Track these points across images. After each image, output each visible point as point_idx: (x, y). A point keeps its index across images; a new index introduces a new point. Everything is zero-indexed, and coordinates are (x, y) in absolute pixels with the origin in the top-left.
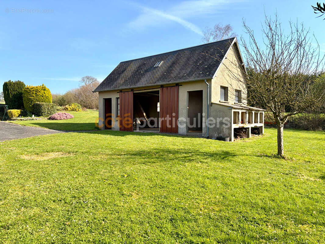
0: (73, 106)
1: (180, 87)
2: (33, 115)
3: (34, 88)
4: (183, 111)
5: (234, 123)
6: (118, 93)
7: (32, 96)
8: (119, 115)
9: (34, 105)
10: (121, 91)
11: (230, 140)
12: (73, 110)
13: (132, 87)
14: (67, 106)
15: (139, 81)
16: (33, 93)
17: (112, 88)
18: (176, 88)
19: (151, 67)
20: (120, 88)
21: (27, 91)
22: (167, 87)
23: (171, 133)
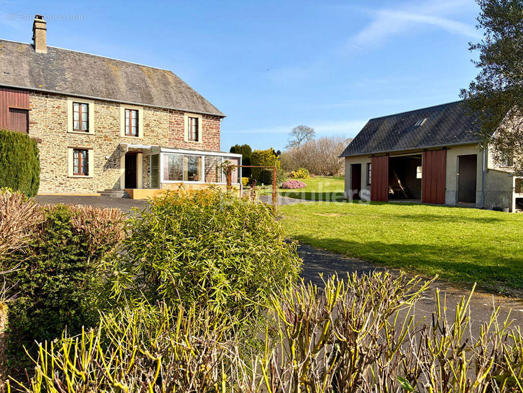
0: (300, 172)
1: (448, 150)
2: (263, 184)
3: (263, 152)
4: (451, 178)
5: (516, 192)
6: (369, 157)
7: (260, 162)
8: (370, 183)
9: (263, 171)
10: (373, 156)
11: (510, 211)
12: (300, 177)
13: (387, 151)
14: (293, 172)
15: (396, 144)
16: (262, 159)
17: (362, 152)
18: (443, 152)
19: (411, 126)
20: (373, 153)
21: (255, 156)
22: (432, 151)
23: (436, 203)
